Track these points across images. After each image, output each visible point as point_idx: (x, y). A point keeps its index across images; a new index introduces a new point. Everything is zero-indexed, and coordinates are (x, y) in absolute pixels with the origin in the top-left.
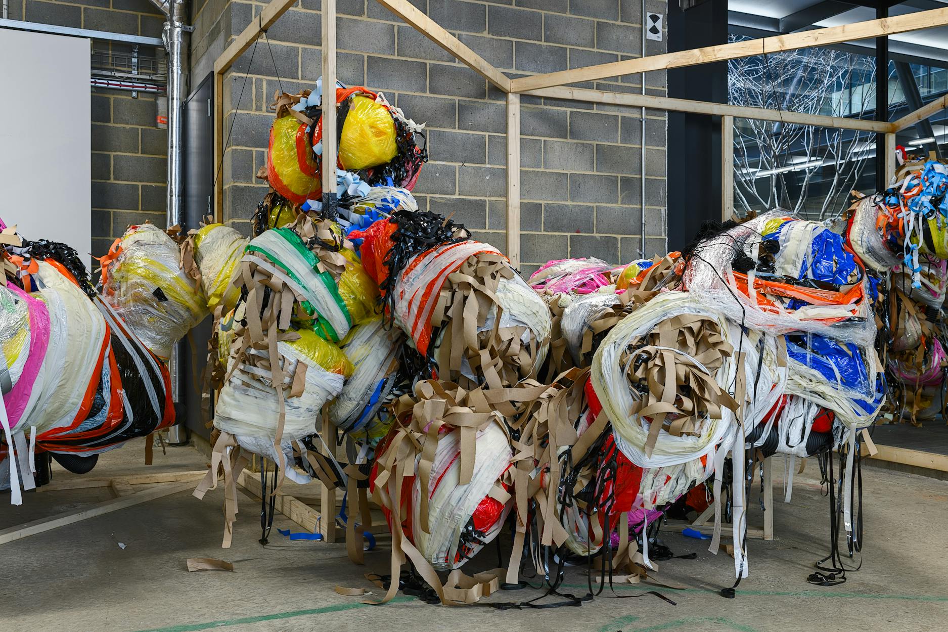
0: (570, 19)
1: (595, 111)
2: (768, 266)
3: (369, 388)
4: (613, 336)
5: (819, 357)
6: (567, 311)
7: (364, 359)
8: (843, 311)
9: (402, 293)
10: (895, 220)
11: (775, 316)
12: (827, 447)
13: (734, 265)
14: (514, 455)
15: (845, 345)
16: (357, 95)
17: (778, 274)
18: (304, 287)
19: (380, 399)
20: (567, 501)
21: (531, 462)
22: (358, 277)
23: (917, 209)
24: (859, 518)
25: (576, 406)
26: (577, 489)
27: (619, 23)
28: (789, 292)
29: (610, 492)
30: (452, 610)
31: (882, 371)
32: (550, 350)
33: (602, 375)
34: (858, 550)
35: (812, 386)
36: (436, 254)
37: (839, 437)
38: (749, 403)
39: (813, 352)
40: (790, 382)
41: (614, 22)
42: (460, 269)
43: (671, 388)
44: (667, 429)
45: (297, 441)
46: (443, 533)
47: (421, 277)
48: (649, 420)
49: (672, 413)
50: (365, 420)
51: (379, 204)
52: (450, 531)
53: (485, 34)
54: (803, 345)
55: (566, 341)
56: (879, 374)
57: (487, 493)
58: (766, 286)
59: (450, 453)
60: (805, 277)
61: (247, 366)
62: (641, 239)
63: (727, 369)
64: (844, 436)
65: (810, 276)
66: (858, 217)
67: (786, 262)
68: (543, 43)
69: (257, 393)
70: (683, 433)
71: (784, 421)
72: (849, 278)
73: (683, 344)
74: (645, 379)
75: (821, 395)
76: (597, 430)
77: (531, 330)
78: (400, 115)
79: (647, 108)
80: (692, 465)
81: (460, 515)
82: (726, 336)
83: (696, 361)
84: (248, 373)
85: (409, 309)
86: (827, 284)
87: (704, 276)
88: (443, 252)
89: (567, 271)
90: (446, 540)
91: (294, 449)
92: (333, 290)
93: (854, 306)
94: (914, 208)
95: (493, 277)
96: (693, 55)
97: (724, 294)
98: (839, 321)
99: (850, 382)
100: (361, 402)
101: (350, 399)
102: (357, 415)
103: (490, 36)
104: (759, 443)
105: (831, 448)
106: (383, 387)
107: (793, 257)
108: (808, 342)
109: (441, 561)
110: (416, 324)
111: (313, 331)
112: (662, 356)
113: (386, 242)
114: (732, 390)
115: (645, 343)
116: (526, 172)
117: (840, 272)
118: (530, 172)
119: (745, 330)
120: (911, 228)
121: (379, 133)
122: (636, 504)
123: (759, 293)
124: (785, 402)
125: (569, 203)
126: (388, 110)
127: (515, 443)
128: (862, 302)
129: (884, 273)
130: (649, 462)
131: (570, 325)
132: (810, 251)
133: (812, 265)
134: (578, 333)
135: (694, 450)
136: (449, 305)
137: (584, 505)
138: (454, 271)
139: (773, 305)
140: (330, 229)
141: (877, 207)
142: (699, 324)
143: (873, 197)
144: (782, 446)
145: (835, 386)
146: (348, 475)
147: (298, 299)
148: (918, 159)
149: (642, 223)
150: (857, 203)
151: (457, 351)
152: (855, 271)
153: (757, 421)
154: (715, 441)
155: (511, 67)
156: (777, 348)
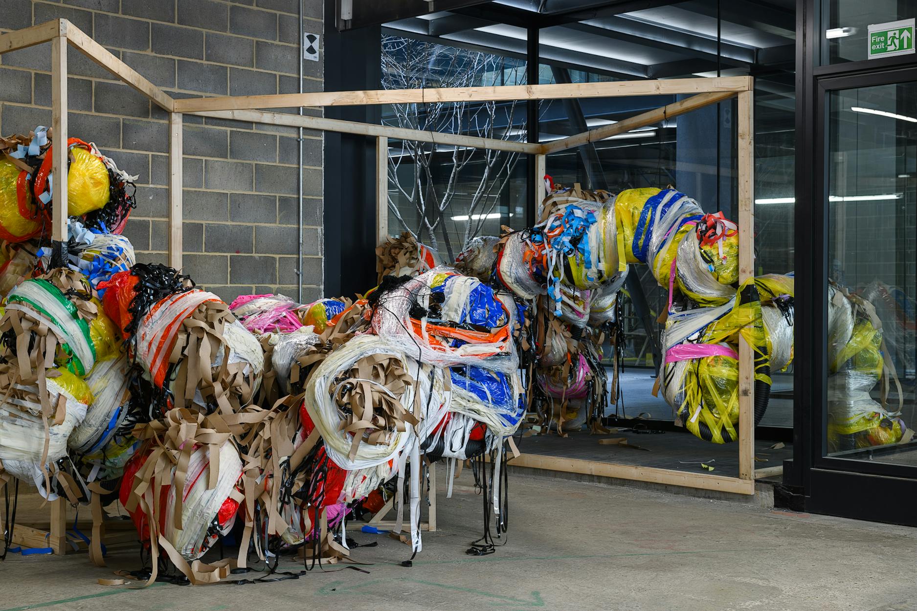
0: (230, 38)
1: (254, 131)
2: (436, 313)
3: (108, 415)
4: (323, 371)
5: (475, 383)
6: (276, 347)
7: (103, 390)
8: (493, 348)
9: (144, 335)
10: (539, 256)
11: (441, 353)
12: (481, 451)
13: (410, 313)
14: (244, 466)
15: (495, 373)
16: (74, 147)
17: (444, 319)
18: (65, 332)
19: (116, 425)
20: (286, 500)
21: (257, 471)
22: (103, 321)
23: (559, 248)
24: (505, 506)
25: (292, 425)
26: (295, 489)
27: (277, 42)
28: (453, 335)
29: (321, 490)
30: (202, 588)
31: (523, 392)
32: (262, 380)
33: (315, 401)
34: (504, 531)
35: (470, 405)
36: (171, 302)
37: (490, 443)
38: (423, 419)
39: (471, 379)
40: (453, 402)
41: (273, 42)
42: (192, 314)
43: (369, 410)
44: (366, 441)
45: (53, 462)
46: (193, 529)
47: (159, 322)
48: (353, 434)
49: (369, 428)
50: (102, 444)
51: (105, 251)
52: (199, 527)
53: (149, 52)
54: (463, 374)
55: (276, 374)
56: (520, 395)
57: (228, 495)
58: (435, 330)
59: (199, 465)
60: (465, 321)
61: (16, 399)
62: (299, 258)
63: (408, 396)
64: (494, 443)
65: (468, 320)
66: (508, 251)
67: (449, 310)
68: (204, 62)
69: (24, 423)
70: (377, 443)
71: (448, 432)
72: (498, 322)
73: (377, 376)
74: (349, 403)
75: (477, 412)
76: (310, 443)
77: (250, 365)
78: (112, 165)
79: (304, 128)
80: (382, 467)
81: (208, 514)
82: (407, 369)
83: (385, 389)
84: (17, 406)
85: (149, 348)
86: (480, 327)
87: (390, 323)
88: (176, 301)
89: (263, 308)
90: (195, 534)
91: (50, 470)
92: (86, 333)
93: (502, 344)
94: (556, 246)
95: (220, 321)
96: (357, 96)
97: (405, 337)
98: (490, 356)
99: (498, 402)
100: (100, 428)
101: (90, 426)
102: (96, 439)
103: (154, 54)
104: (430, 450)
105: (484, 452)
106: (119, 414)
107: (455, 306)
108: (467, 372)
109: (189, 552)
110: (154, 361)
111: (66, 367)
112: (361, 387)
113: (129, 292)
114: (411, 410)
115: (347, 376)
116: (188, 192)
117: (491, 317)
118: (192, 192)
119: (420, 364)
120: (554, 263)
121: (97, 183)
122: (340, 499)
123: (430, 335)
124: (449, 418)
125: (229, 223)
126: (102, 161)
127: (244, 456)
128: (508, 340)
129: (530, 301)
130: (351, 465)
131: (281, 360)
132: (468, 301)
133: (469, 313)
134: (287, 367)
135: (385, 455)
136: (185, 345)
137: (299, 501)
138: (188, 317)
139: (440, 344)
140: (81, 281)
141: (524, 243)
142: (388, 361)
143: (521, 233)
144: (447, 452)
145: (488, 405)
146: (91, 491)
147: (60, 342)
148: (564, 189)
149: (299, 243)
150: (506, 238)
151: (192, 384)
152: (503, 317)
153: (429, 433)
154: (399, 449)
155: (174, 86)
156: (444, 377)
